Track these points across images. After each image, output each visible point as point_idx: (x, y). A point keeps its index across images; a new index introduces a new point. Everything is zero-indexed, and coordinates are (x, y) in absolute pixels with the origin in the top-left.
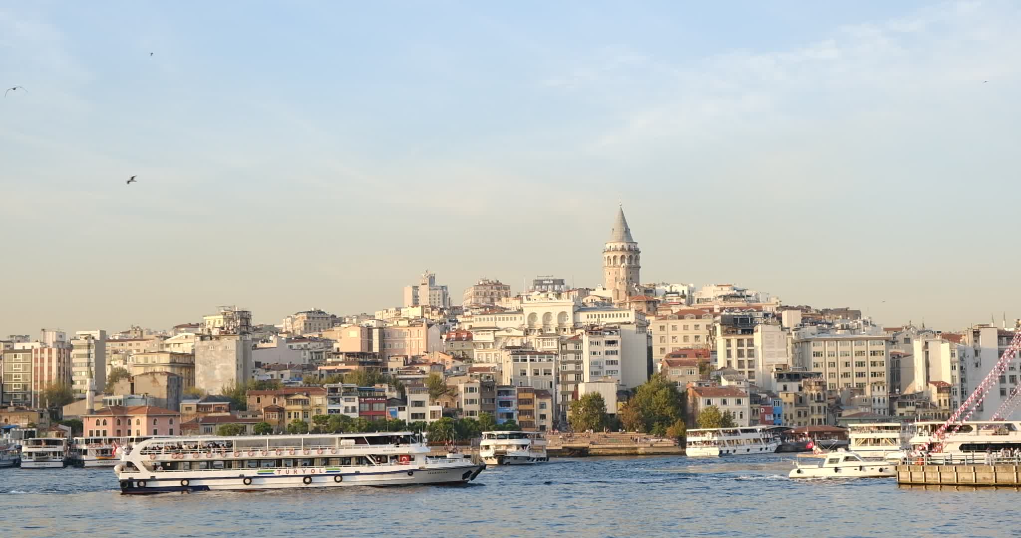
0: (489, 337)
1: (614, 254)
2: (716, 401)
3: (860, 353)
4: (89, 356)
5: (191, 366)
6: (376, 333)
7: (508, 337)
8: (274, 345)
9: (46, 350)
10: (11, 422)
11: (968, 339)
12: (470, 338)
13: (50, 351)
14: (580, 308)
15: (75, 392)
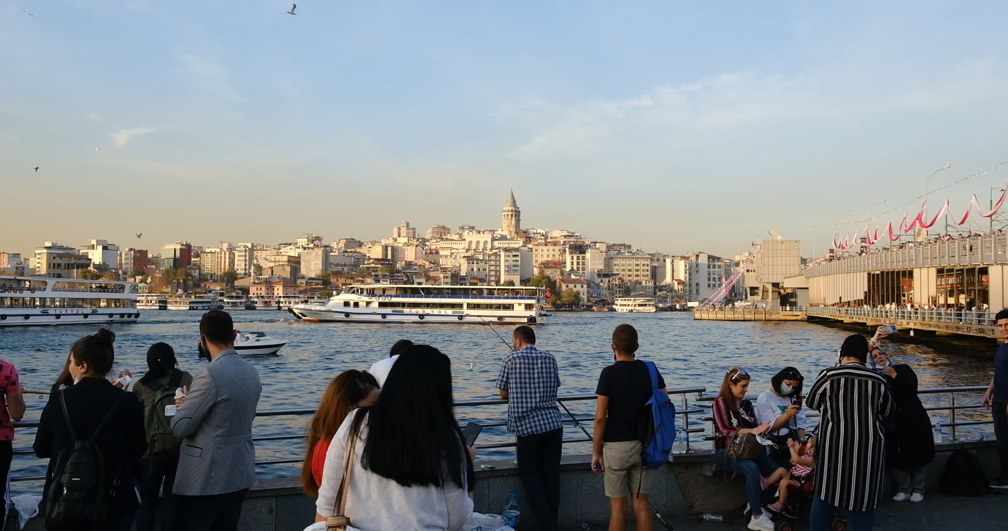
0: (448, 253)
1: (508, 213)
2: (571, 286)
3: (637, 265)
4: (245, 256)
5: (299, 263)
6: (389, 249)
7: (458, 253)
8: (337, 254)
9: (223, 253)
10: (212, 287)
11: (693, 259)
12: (437, 252)
13: (225, 253)
14: (494, 239)
15: (238, 274)
